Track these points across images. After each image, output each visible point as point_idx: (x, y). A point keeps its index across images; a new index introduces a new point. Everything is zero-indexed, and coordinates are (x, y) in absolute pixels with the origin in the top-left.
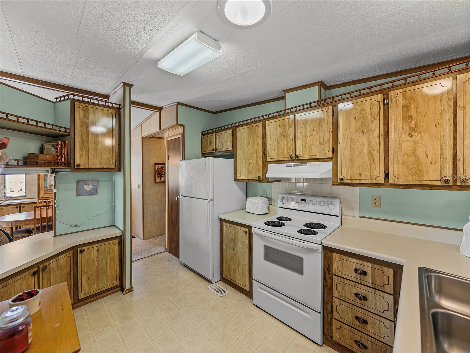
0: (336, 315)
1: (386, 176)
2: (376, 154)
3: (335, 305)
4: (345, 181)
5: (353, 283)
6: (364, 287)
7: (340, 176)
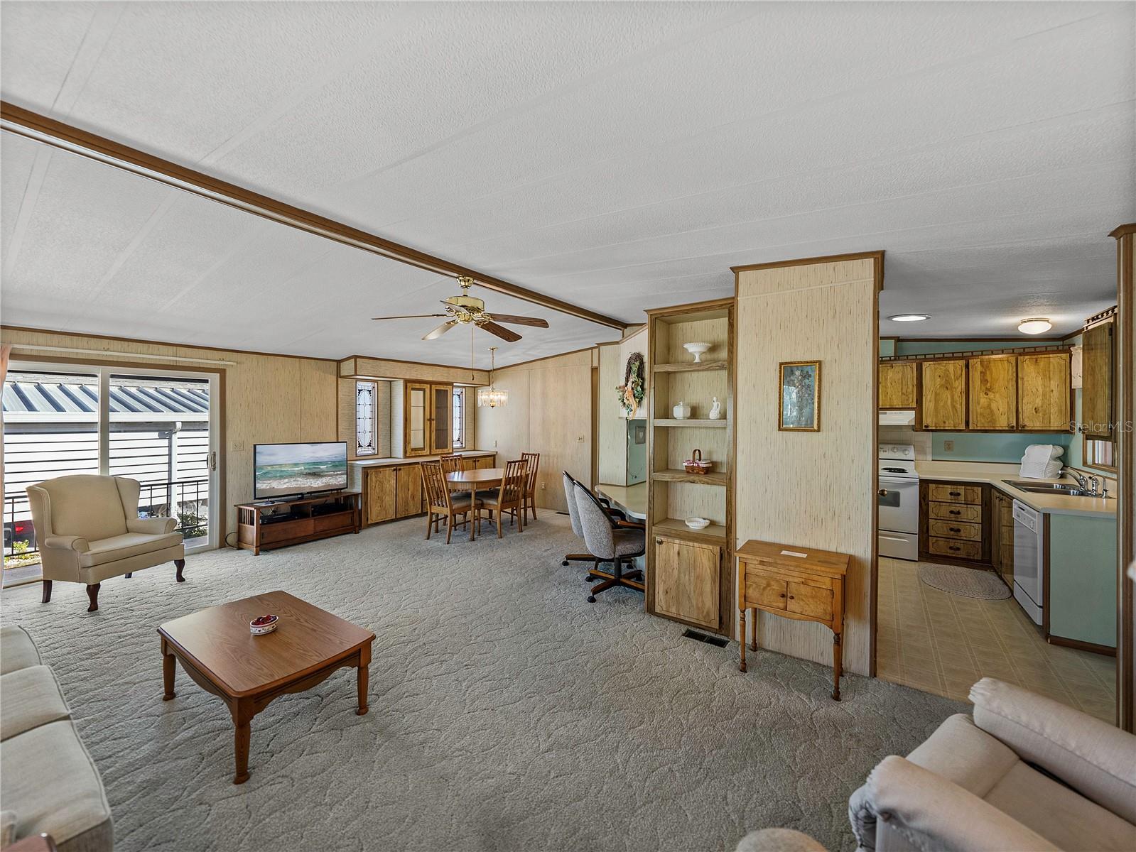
0: (932, 533)
1: (967, 423)
2: (958, 406)
3: (931, 524)
4: (930, 428)
5: (948, 504)
6: (958, 505)
7: (924, 424)
